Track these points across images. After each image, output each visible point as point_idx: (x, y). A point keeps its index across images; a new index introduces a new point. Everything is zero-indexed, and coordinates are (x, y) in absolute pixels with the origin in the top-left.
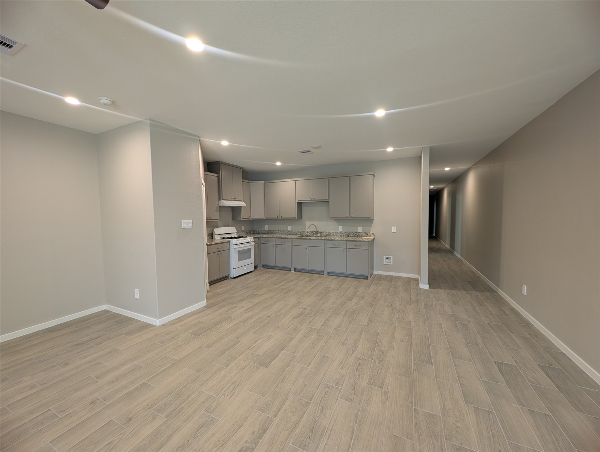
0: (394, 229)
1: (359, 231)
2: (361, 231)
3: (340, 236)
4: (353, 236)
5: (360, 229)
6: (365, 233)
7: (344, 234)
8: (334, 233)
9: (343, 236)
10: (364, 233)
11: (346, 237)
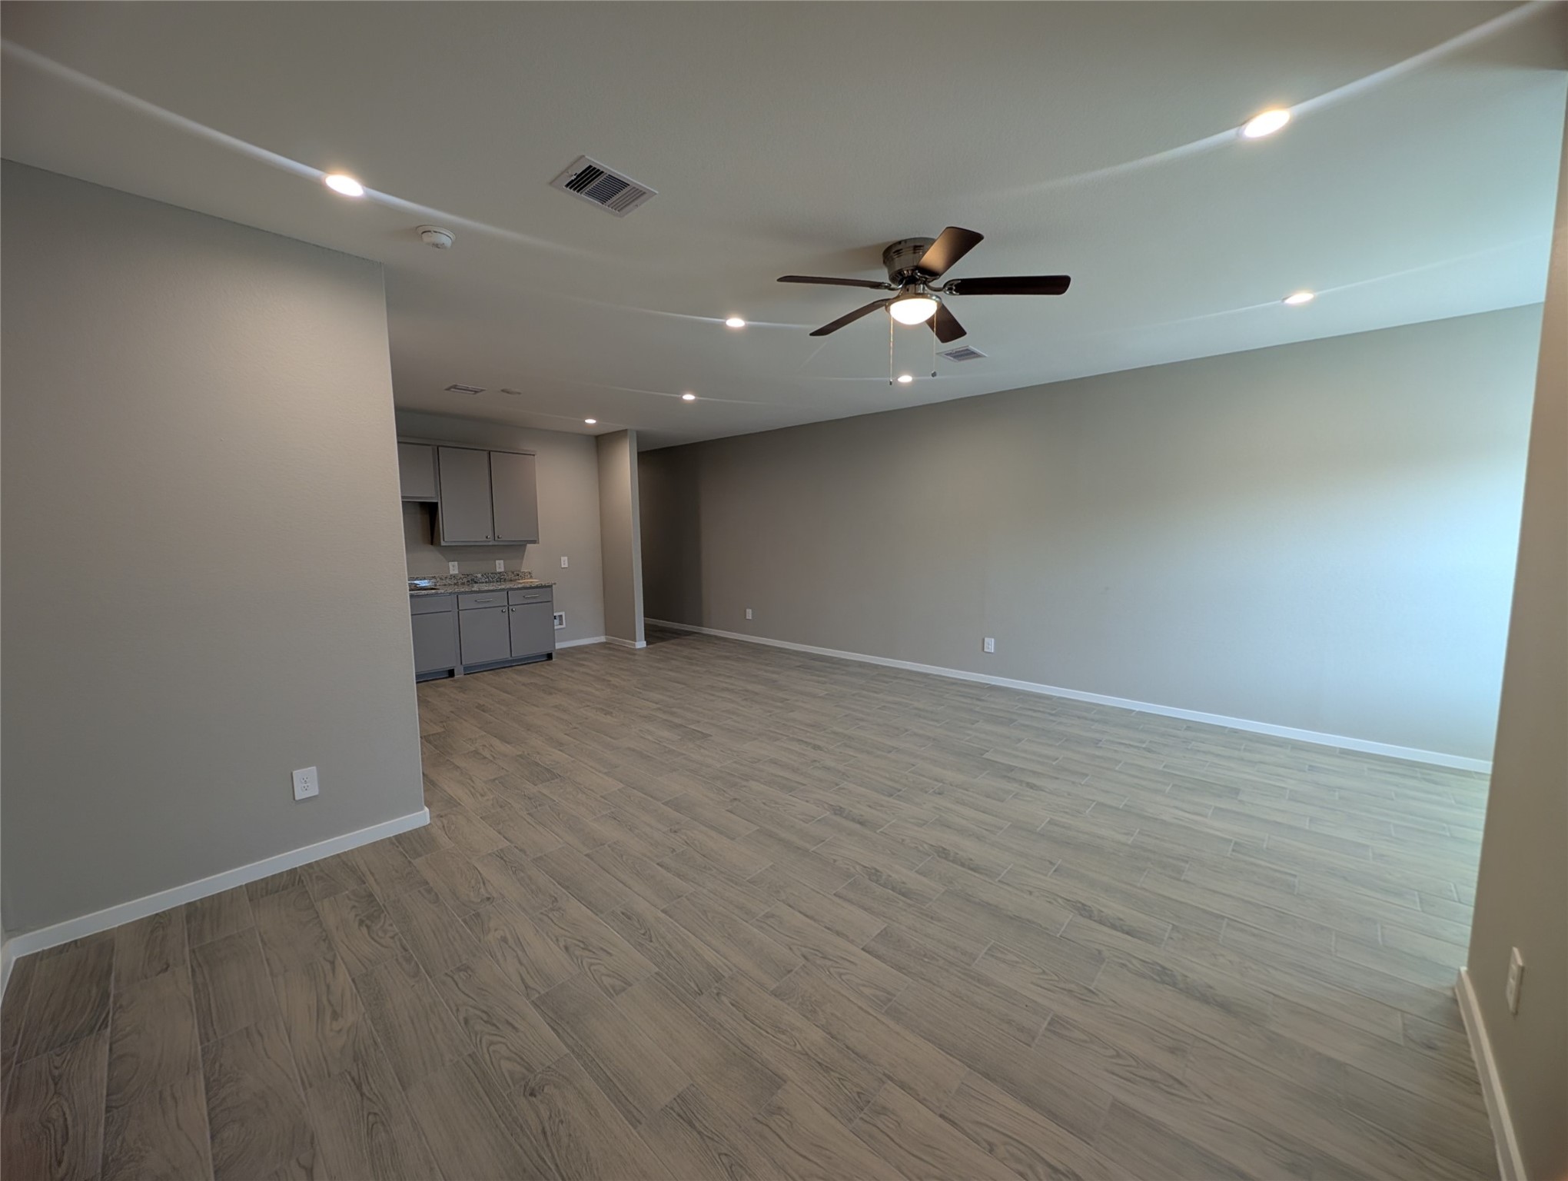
0: (564, 562)
1: (498, 570)
2: (503, 570)
3: (455, 584)
4: (486, 582)
5: (500, 566)
6: (513, 573)
7: (465, 580)
8: (438, 579)
9: (463, 584)
10: (510, 573)
11: (468, 585)
